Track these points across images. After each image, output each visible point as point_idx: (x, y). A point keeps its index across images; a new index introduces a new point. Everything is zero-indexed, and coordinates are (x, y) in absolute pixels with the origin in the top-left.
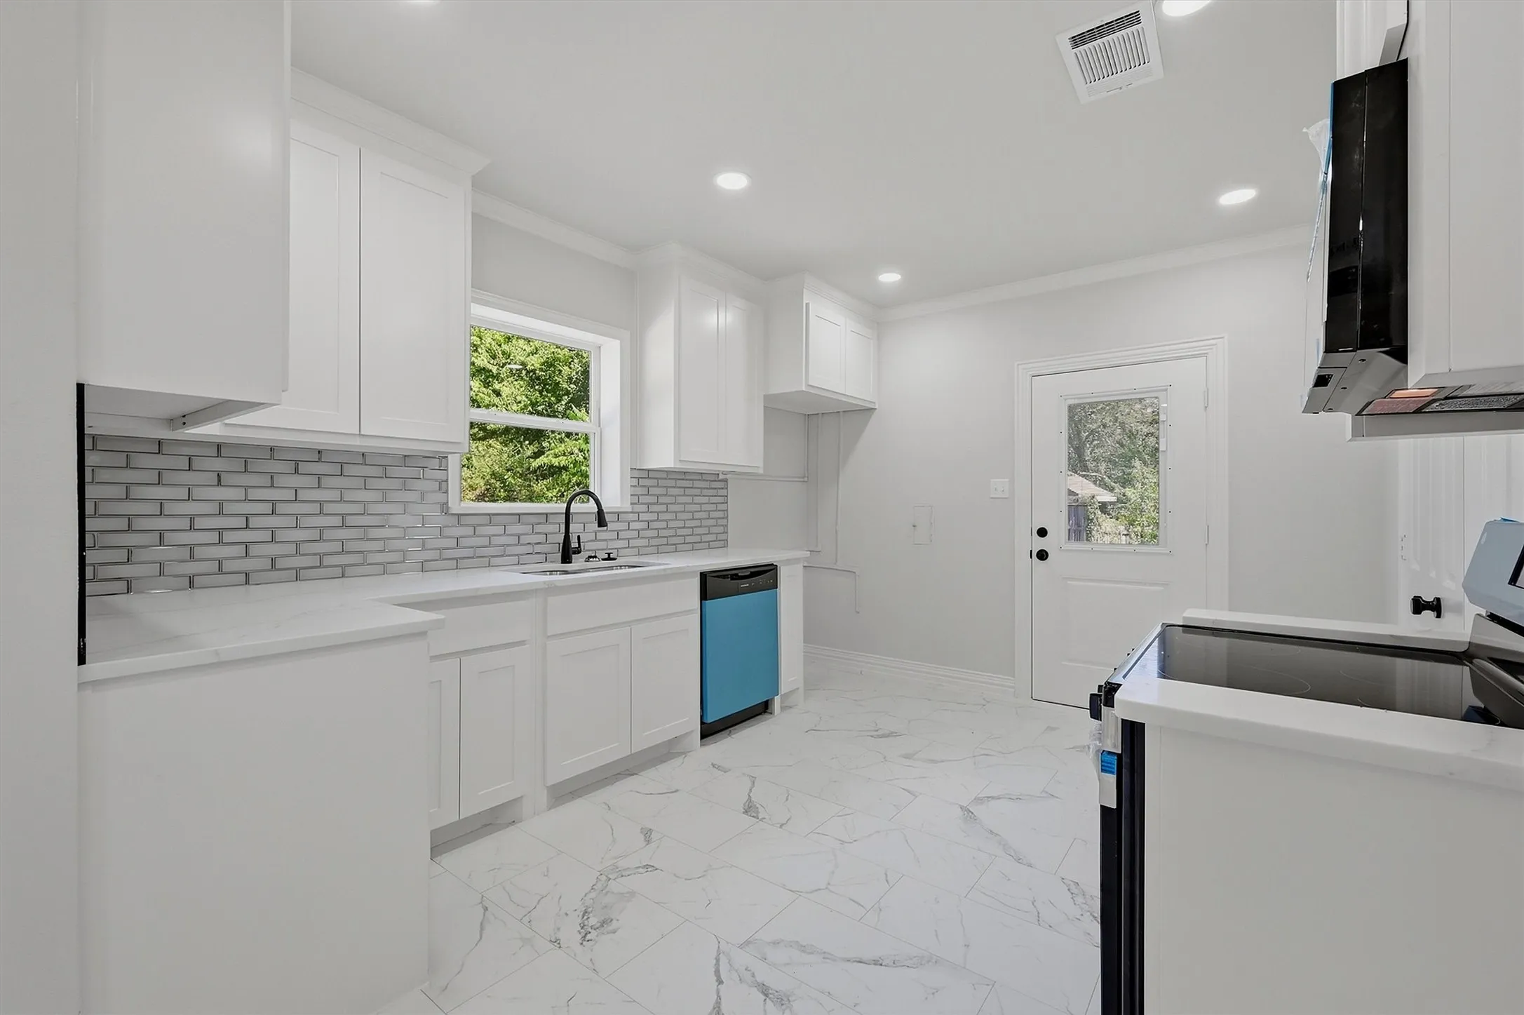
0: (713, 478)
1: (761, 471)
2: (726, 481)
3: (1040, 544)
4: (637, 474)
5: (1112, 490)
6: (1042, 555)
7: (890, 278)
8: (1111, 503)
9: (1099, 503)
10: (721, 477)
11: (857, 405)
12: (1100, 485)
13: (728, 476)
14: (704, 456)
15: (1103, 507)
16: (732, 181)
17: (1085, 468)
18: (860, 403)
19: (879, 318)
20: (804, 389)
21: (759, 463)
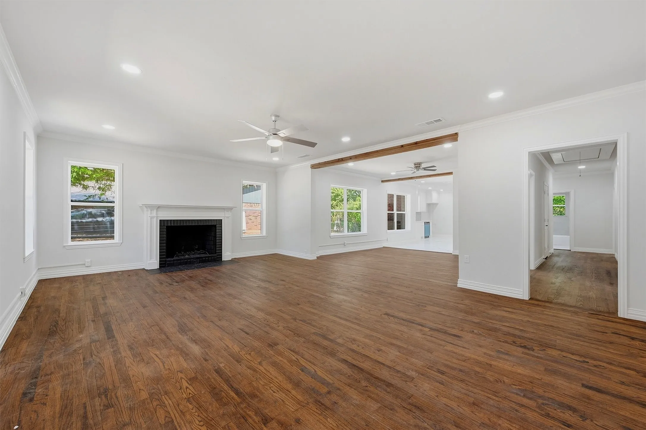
7: (442, 190)
19: (439, 193)
20: (431, 203)
21: (426, 211)
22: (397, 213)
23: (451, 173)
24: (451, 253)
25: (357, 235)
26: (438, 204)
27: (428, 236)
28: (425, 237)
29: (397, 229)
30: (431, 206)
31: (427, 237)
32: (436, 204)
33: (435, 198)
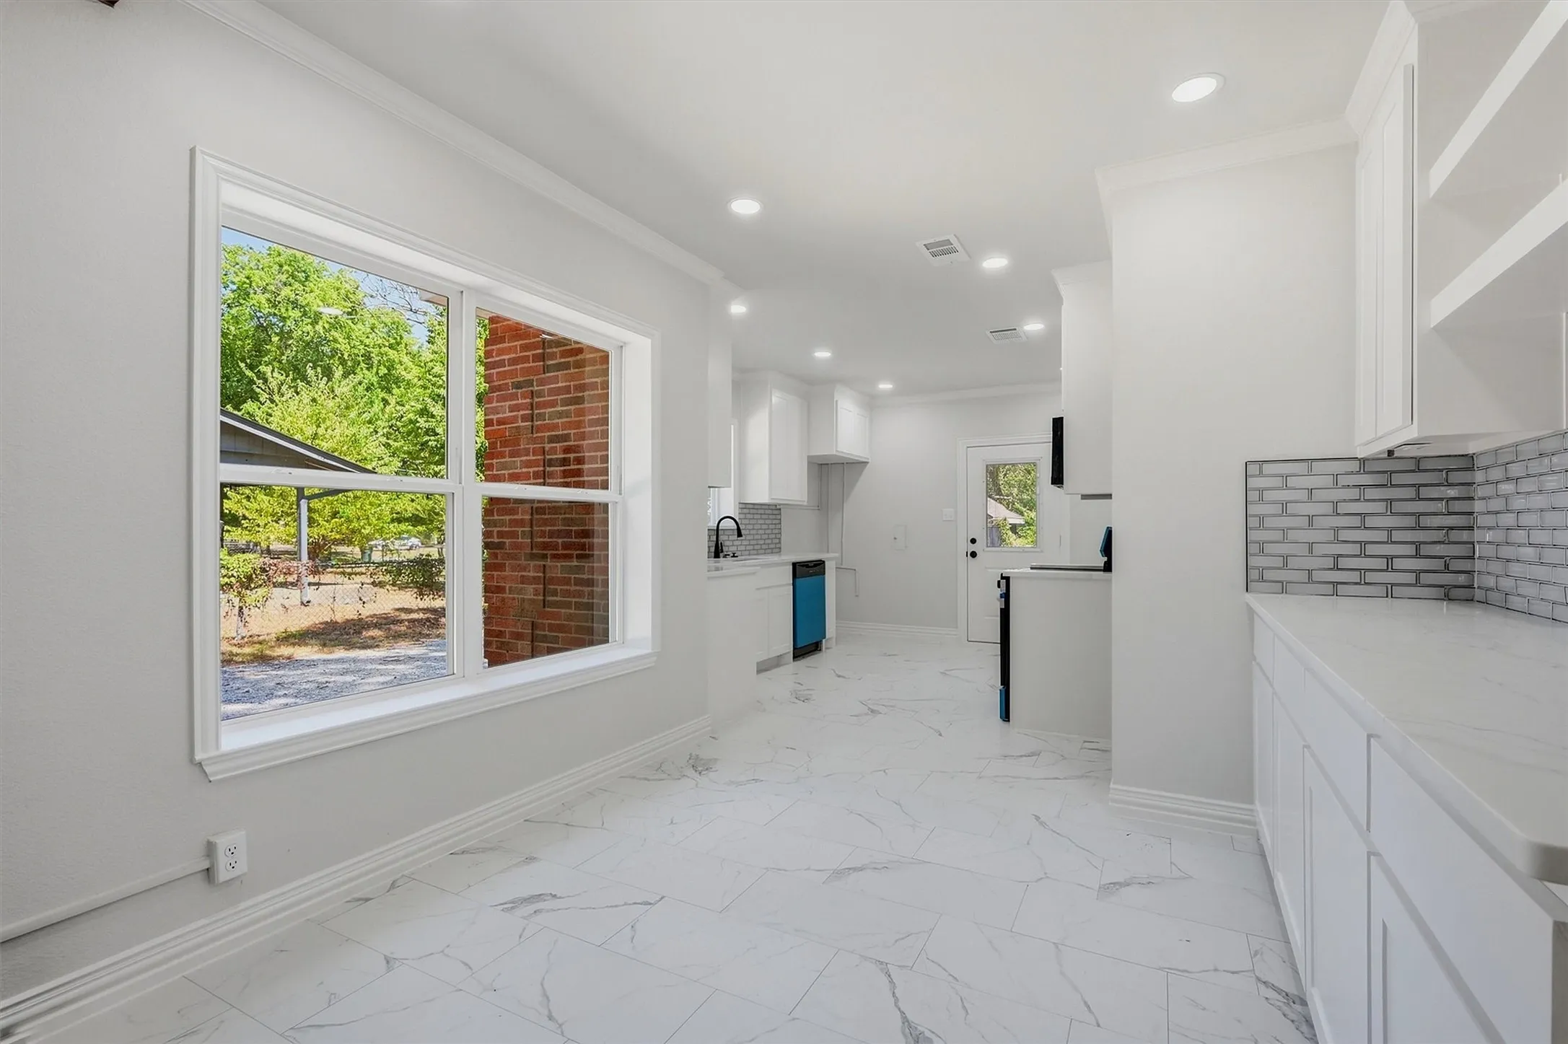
0: (774, 507)
1: (805, 504)
2: (780, 509)
3: (972, 548)
4: (741, 506)
5: (1022, 514)
6: (974, 555)
7: (885, 386)
8: (1021, 525)
9: (1010, 524)
10: (778, 507)
11: (852, 459)
12: (1011, 510)
13: (781, 506)
14: (781, 496)
15: (1014, 528)
16: (823, 354)
17: (999, 492)
18: (856, 458)
19: (872, 404)
20: (834, 453)
21: (806, 499)
26: (865, 463)
27: (817, 643)
28: (799, 652)
30: (830, 476)
31: (807, 649)
32: (856, 466)
33: (848, 430)
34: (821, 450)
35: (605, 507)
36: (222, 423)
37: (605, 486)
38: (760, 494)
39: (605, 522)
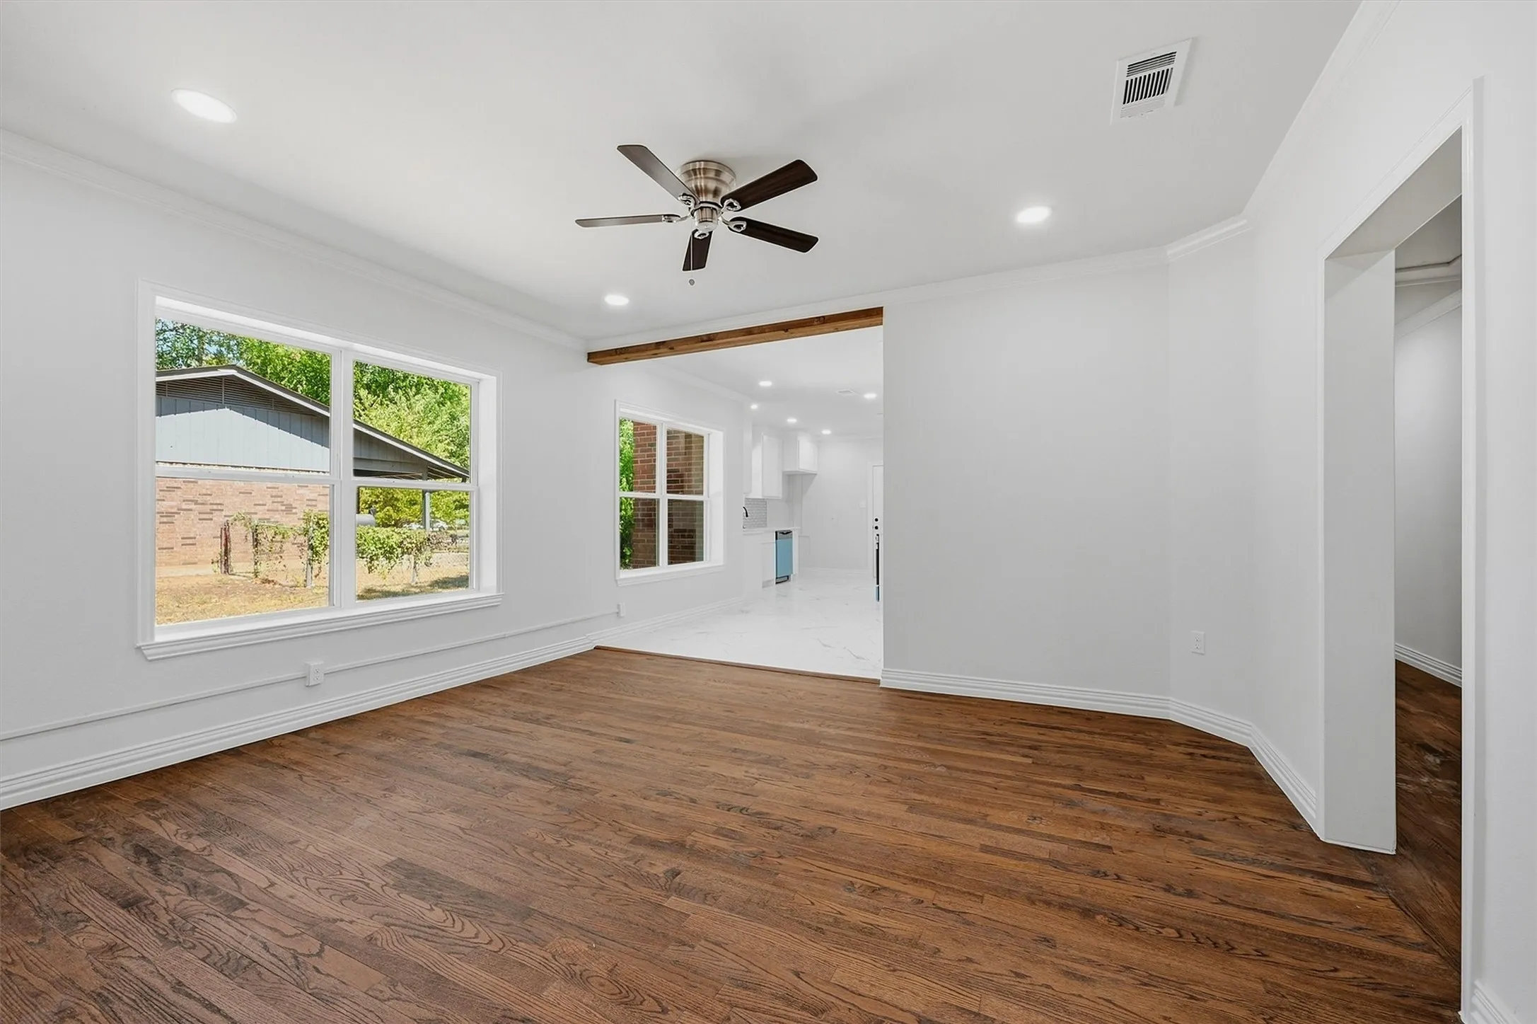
0: (763, 500)
2: (766, 502)
3: (876, 524)
4: (748, 500)
7: (827, 432)
10: (766, 500)
11: (808, 472)
13: (768, 500)
14: (768, 494)
16: (792, 420)
18: (810, 472)
19: (819, 442)
20: (797, 470)
21: (780, 496)
22: (670, 501)
23: (872, 315)
24: (877, 682)
25: (409, 616)
26: (816, 474)
27: (788, 577)
28: (779, 580)
29: (670, 563)
30: (795, 482)
31: (783, 579)
32: (813, 475)
33: (806, 457)
34: (788, 469)
35: (701, 503)
36: (356, 431)
37: (701, 493)
38: (757, 494)
39: (702, 510)
